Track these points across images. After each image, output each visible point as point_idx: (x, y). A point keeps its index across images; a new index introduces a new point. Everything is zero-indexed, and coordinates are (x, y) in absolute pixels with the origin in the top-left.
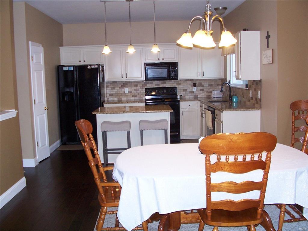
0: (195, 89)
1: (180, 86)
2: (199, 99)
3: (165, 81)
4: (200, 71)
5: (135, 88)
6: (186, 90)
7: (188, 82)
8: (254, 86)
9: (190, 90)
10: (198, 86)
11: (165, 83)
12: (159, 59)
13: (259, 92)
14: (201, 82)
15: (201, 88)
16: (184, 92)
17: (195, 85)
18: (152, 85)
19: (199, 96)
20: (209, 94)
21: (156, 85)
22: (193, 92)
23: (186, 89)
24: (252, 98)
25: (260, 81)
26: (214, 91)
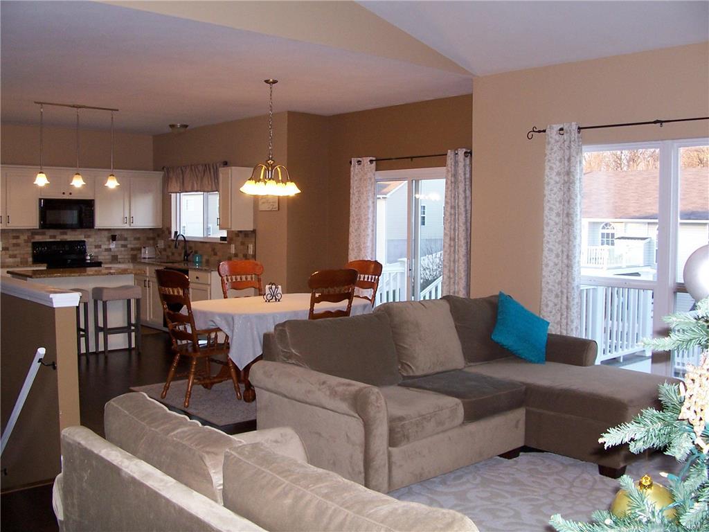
0: (113, 246)
1: (90, 240)
2: (119, 260)
3: (66, 230)
4: (127, 215)
5: (15, 241)
6: (99, 247)
7: (104, 233)
8: (240, 239)
9: (106, 247)
10: (119, 240)
11: (66, 234)
12: (64, 193)
13: (251, 246)
14: (123, 233)
15: (123, 242)
16: (97, 250)
17: (114, 238)
18: (44, 237)
19: (119, 257)
20: (135, 252)
21: (51, 237)
22: (110, 249)
23: (100, 243)
24: (236, 255)
25: (254, 231)
26: (144, 248)
